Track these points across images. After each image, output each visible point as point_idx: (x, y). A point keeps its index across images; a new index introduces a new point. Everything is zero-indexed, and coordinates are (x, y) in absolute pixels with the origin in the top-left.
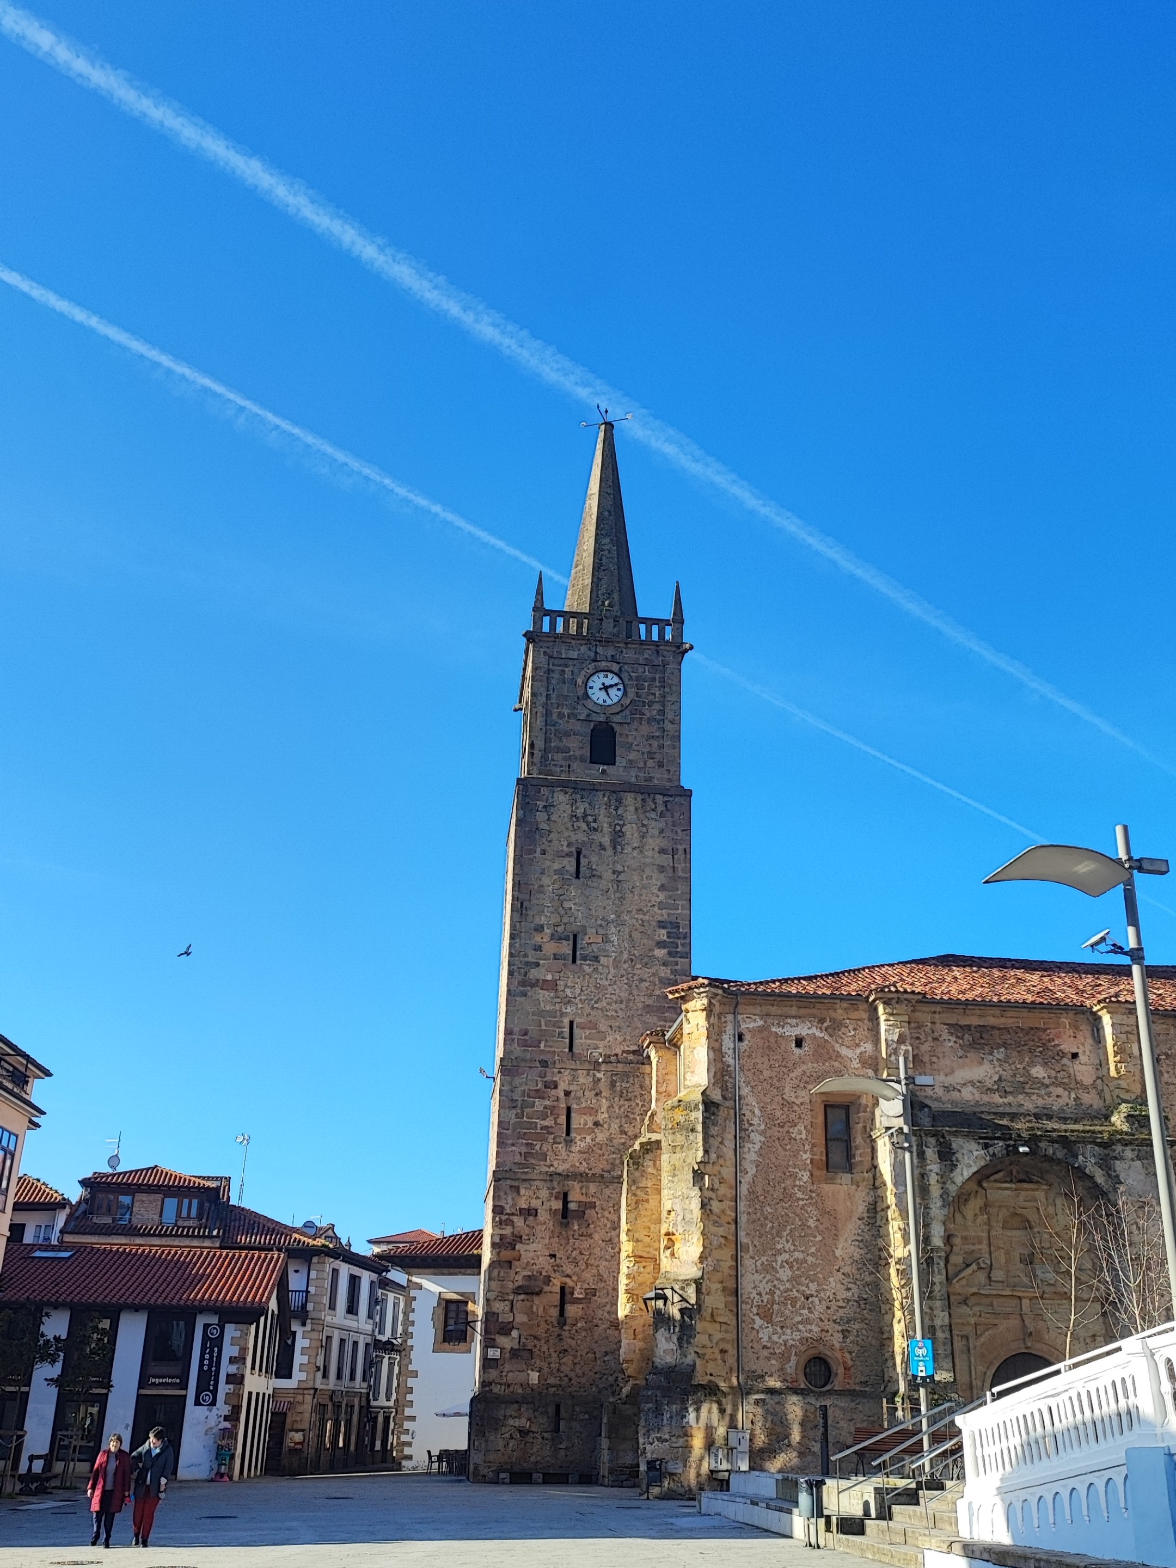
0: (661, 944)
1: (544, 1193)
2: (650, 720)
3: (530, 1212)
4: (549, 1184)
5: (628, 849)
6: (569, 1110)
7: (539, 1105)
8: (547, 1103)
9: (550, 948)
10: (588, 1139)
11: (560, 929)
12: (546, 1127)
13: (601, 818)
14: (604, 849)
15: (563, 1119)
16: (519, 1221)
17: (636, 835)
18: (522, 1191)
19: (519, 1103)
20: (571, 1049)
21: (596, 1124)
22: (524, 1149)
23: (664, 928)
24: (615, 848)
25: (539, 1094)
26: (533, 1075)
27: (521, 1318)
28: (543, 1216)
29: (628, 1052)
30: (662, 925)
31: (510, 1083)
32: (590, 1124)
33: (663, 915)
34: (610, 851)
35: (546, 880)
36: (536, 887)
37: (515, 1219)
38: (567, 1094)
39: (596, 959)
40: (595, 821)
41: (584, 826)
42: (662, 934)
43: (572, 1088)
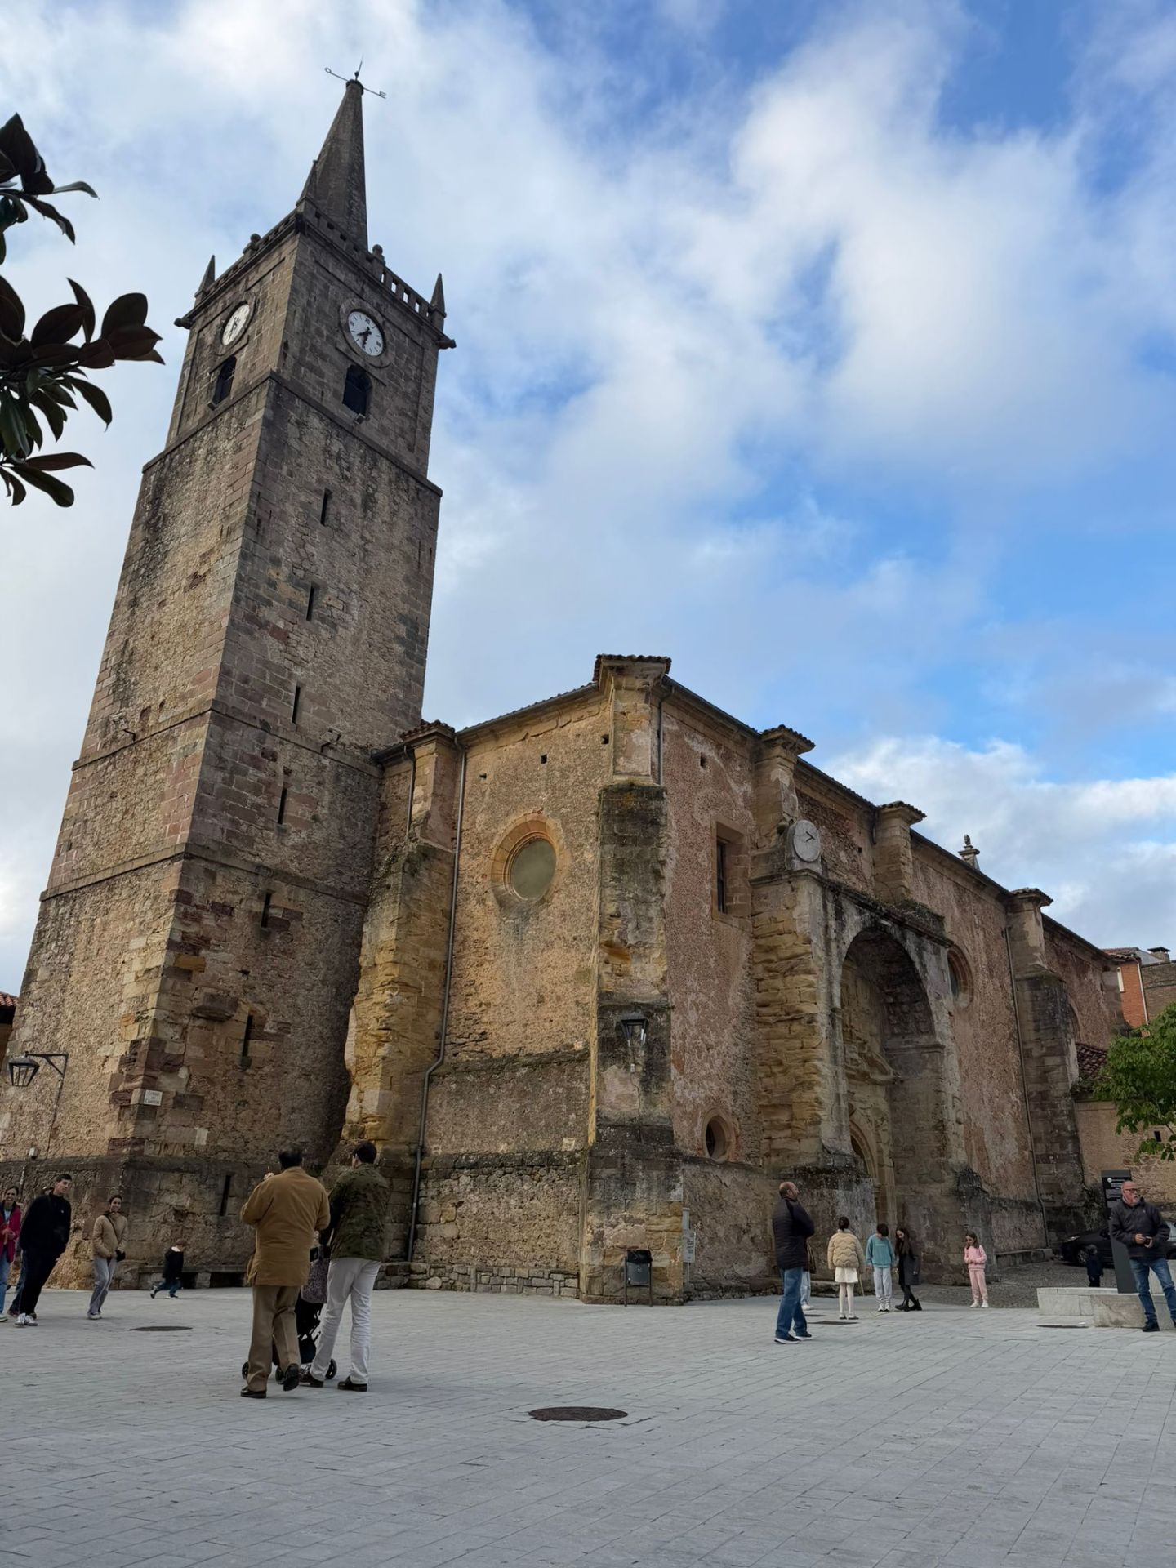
0: (399, 639)
1: (246, 888)
2: (405, 395)
3: (224, 910)
4: (252, 878)
5: (378, 520)
6: (284, 792)
7: (253, 775)
8: (263, 776)
9: (285, 589)
10: (303, 835)
11: (300, 573)
12: (257, 806)
13: (355, 469)
14: (355, 506)
15: (277, 801)
16: (209, 920)
17: (387, 508)
18: (219, 880)
19: (229, 766)
20: (294, 721)
21: (315, 818)
22: (228, 826)
23: (405, 623)
24: (365, 511)
25: (255, 763)
26: (251, 734)
27: (194, 1052)
28: (239, 917)
29: (356, 747)
30: (403, 619)
31: (222, 736)
32: (308, 816)
33: (405, 608)
34: (359, 513)
35: (290, 509)
36: (278, 510)
37: (204, 914)
38: (287, 772)
39: (334, 626)
40: (348, 469)
41: (336, 469)
42: (402, 630)
43: (294, 767)
